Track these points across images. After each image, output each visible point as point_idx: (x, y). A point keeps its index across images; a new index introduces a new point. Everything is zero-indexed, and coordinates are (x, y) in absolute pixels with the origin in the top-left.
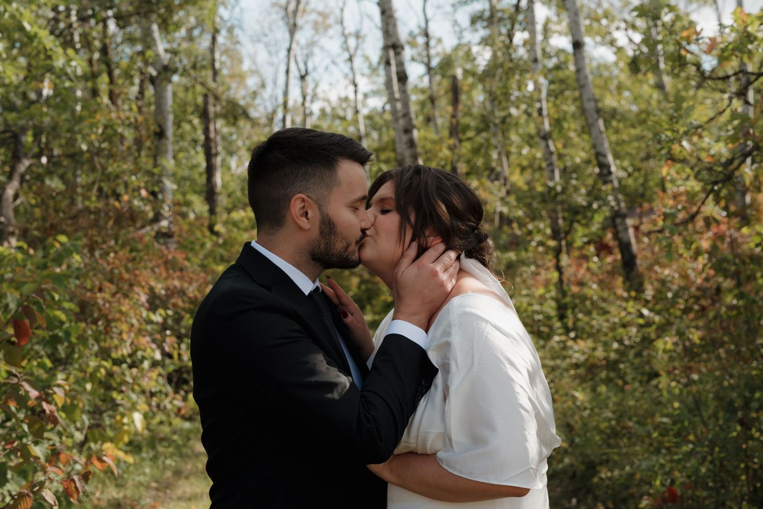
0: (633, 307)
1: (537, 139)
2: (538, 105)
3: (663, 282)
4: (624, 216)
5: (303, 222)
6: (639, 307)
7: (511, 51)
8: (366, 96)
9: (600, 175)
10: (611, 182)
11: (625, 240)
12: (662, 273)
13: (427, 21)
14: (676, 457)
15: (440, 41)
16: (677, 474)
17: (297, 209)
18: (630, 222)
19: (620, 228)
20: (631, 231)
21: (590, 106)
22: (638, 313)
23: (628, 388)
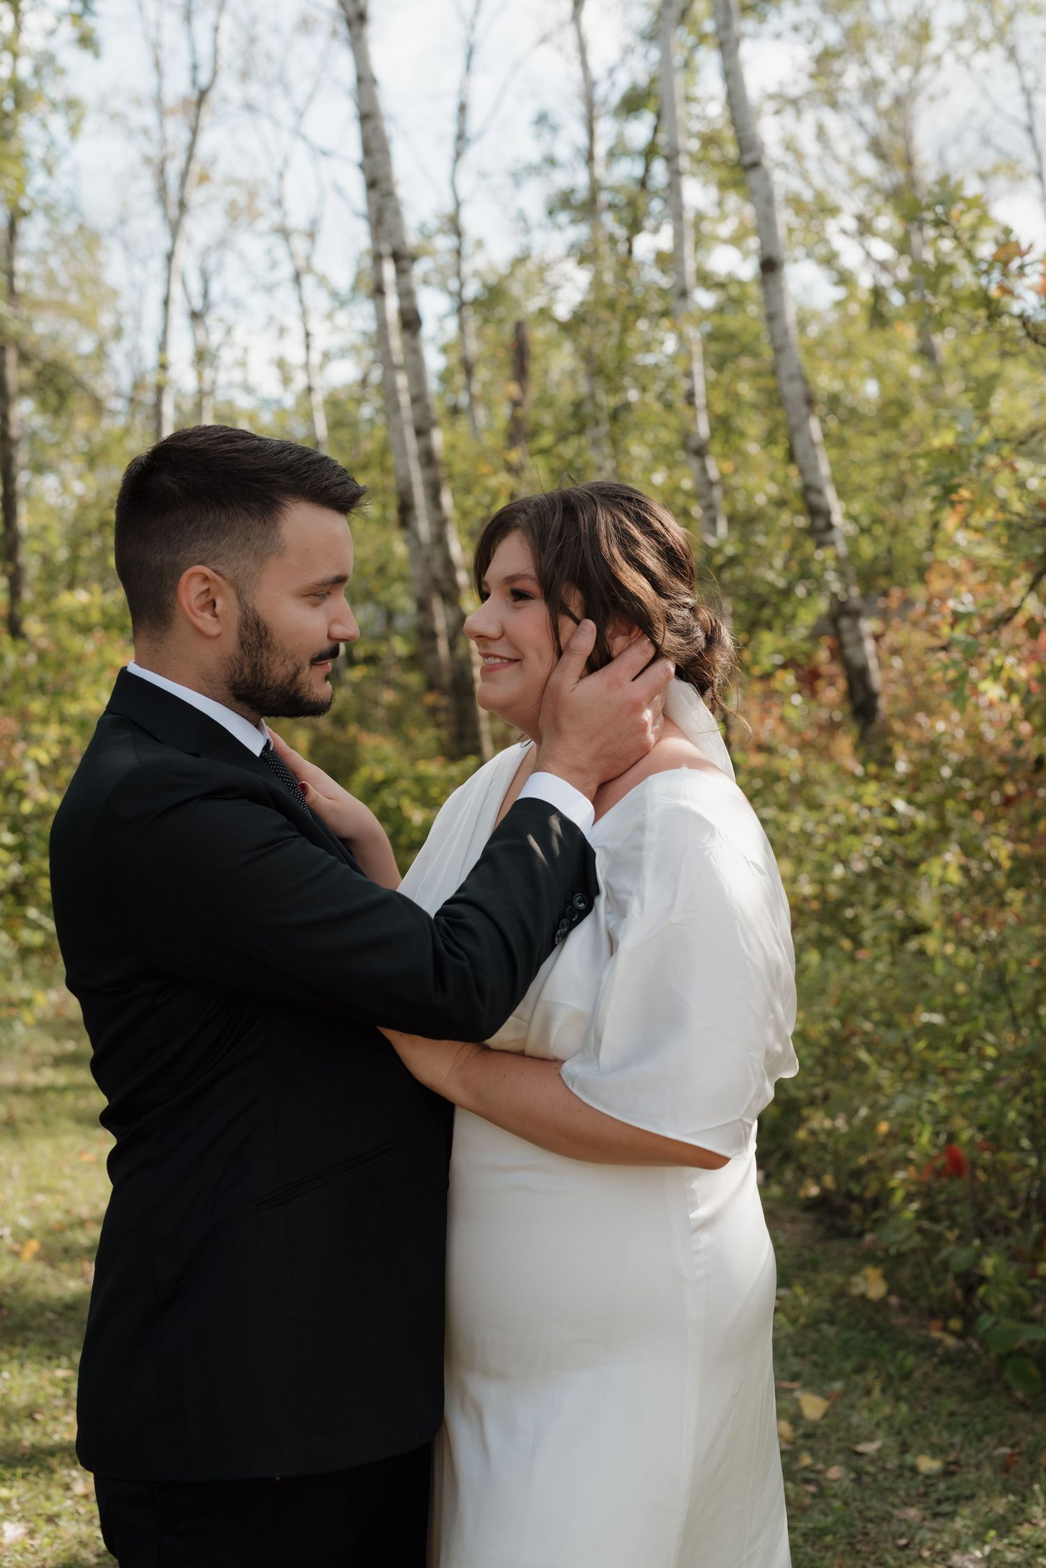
0: (875, 795)
1: (681, 455)
2: (684, 385)
3: (933, 746)
4: (856, 615)
5: (205, 621)
6: (887, 795)
7: (631, 274)
8: (327, 356)
9: (810, 532)
10: (833, 543)
11: (857, 661)
12: (932, 727)
13: (458, 204)
14: (960, 1089)
15: (480, 244)
16: (959, 1122)
17: (193, 595)
18: (869, 626)
19: (848, 638)
20: (869, 646)
21: (793, 390)
22: (885, 809)
23: (863, 955)
